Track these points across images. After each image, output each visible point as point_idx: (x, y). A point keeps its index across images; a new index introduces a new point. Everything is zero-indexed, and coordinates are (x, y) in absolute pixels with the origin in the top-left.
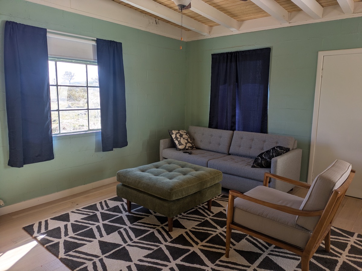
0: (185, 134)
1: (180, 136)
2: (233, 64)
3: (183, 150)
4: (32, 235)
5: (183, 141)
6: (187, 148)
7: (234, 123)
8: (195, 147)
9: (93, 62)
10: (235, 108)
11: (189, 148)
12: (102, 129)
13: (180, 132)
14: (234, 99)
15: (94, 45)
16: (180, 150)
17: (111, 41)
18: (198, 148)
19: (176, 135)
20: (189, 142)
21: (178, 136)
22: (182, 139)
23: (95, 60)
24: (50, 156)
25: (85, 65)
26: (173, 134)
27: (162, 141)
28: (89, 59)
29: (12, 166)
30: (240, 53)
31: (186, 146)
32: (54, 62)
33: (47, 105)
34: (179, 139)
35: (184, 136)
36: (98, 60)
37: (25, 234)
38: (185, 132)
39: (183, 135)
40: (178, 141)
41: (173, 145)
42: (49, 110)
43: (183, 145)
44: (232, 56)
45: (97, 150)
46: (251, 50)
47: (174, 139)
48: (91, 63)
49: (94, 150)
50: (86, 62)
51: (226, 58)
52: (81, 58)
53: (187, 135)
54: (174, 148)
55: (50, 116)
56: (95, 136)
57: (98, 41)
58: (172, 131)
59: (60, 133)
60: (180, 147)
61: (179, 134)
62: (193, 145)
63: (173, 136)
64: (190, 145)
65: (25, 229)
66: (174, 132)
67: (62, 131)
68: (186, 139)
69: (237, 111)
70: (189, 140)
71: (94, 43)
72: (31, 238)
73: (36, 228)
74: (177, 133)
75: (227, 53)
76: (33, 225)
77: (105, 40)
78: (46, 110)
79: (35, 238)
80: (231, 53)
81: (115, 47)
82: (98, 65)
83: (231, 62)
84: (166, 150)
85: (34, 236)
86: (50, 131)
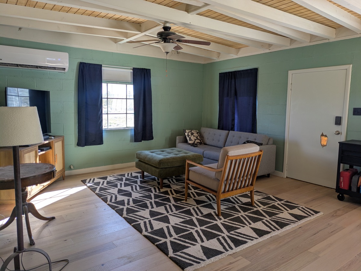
0: (196, 133)
1: (191, 134)
2: (233, 81)
3: (192, 144)
4: (85, 184)
5: (192, 138)
6: (196, 143)
7: (233, 125)
8: (204, 143)
9: (131, 83)
10: (234, 114)
11: (198, 143)
12: (134, 127)
13: (192, 131)
14: (234, 107)
15: (132, 72)
16: (190, 144)
17: (143, 69)
18: (205, 144)
19: (188, 133)
20: (197, 139)
21: (190, 134)
22: (192, 136)
23: (132, 81)
24: (101, 142)
25: (126, 85)
26: (186, 132)
27: (177, 137)
28: (128, 81)
29: (79, 146)
30: (237, 72)
31: (194, 142)
32: (106, 84)
33: (100, 110)
34: (190, 137)
35: (194, 135)
36: (133, 81)
37: (82, 183)
38: (197, 131)
39: (194, 133)
40: (189, 138)
41: (185, 141)
42: (101, 113)
43: (192, 140)
44: (232, 74)
45: (131, 141)
46: (244, 70)
47: (187, 136)
48: (130, 83)
49: (129, 141)
50: (126, 83)
51: (228, 76)
52: (122, 81)
53: (198, 134)
54: (186, 143)
55: (102, 117)
56: (130, 132)
57: (134, 70)
58: (186, 130)
59: (108, 128)
60: (190, 142)
61: (191, 133)
62: (202, 141)
63: (186, 134)
64: (199, 141)
65: (82, 181)
66: (187, 131)
67: (109, 127)
68: (196, 137)
69: (236, 116)
70: (199, 137)
71: (132, 71)
72: (84, 185)
73: (87, 181)
74: (189, 132)
75: (229, 72)
76: (86, 180)
77: (139, 68)
78: (99, 114)
79: (86, 185)
80: (231, 72)
81: (146, 73)
82: (133, 84)
83: (231, 79)
84: (179, 144)
85: (86, 184)
86: (101, 126)
